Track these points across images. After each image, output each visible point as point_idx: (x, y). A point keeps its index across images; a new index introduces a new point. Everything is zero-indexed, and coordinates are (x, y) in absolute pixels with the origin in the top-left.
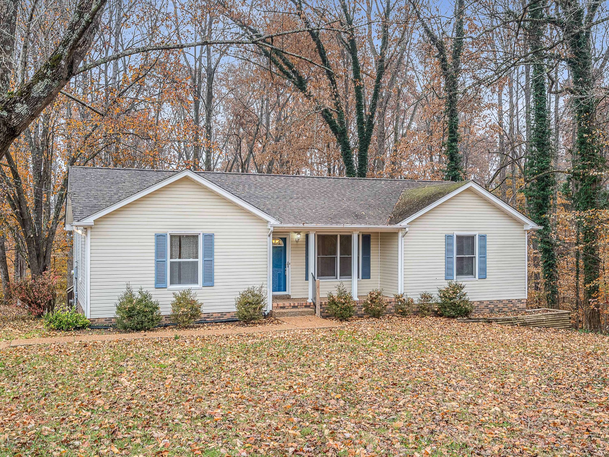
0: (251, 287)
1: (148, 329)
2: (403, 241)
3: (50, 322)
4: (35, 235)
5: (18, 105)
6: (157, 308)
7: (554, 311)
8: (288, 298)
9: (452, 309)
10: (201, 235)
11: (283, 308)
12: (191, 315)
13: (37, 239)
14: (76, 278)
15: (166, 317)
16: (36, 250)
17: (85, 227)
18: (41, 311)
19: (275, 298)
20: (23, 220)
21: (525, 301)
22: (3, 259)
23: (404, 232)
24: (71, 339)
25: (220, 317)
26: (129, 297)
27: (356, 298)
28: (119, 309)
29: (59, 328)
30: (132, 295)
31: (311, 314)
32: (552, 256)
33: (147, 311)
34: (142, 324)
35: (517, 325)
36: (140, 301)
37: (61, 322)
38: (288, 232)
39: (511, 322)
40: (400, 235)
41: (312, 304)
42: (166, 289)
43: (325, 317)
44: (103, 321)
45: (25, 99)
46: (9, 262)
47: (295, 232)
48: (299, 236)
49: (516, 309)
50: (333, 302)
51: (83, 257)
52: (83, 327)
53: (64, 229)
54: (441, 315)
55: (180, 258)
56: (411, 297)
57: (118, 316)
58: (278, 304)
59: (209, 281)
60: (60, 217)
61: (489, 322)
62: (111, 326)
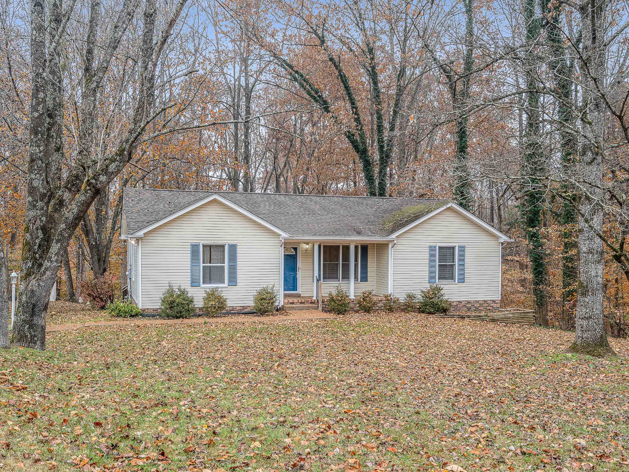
0: (265, 286)
1: (186, 317)
2: (392, 251)
3: (112, 311)
4: (96, 242)
5: (101, 176)
6: (192, 302)
7: (520, 310)
8: (299, 296)
9: (431, 306)
10: (227, 245)
11: (293, 303)
12: (218, 307)
13: (97, 246)
14: (130, 279)
15: (199, 309)
16: (97, 255)
17: (137, 239)
18: (104, 304)
19: (286, 296)
20: (86, 230)
21: (499, 301)
22: (67, 262)
23: (393, 243)
24: (128, 322)
25: (242, 310)
26: (170, 292)
27: (352, 297)
28: (163, 301)
29: (119, 315)
30: (173, 291)
31: (315, 309)
32: (541, 264)
33: (184, 304)
34: (181, 313)
35: (486, 320)
36: (179, 296)
37: (120, 311)
38: (299, 243)
39: (482, 318)
40: (390, 246)
41: (316, 301)
42: (199, 287)
43: (326, 312)
44: (152, 311)
45: (105, 173)
46: (72, 265)
47: (305, 243)
48: (307, 246)
49: (491, 308)
50: (332, 299)
51: (136, 261)
52: (136, 315)
53: (120, 238)
54: (423, 312)
55: (210, 263)
56: (398, 296)
57: (163, 307)
58: (288, 301)
59: (233, 281)
60: (116, 228)
61: (462, 318)
62: (157, 315)
